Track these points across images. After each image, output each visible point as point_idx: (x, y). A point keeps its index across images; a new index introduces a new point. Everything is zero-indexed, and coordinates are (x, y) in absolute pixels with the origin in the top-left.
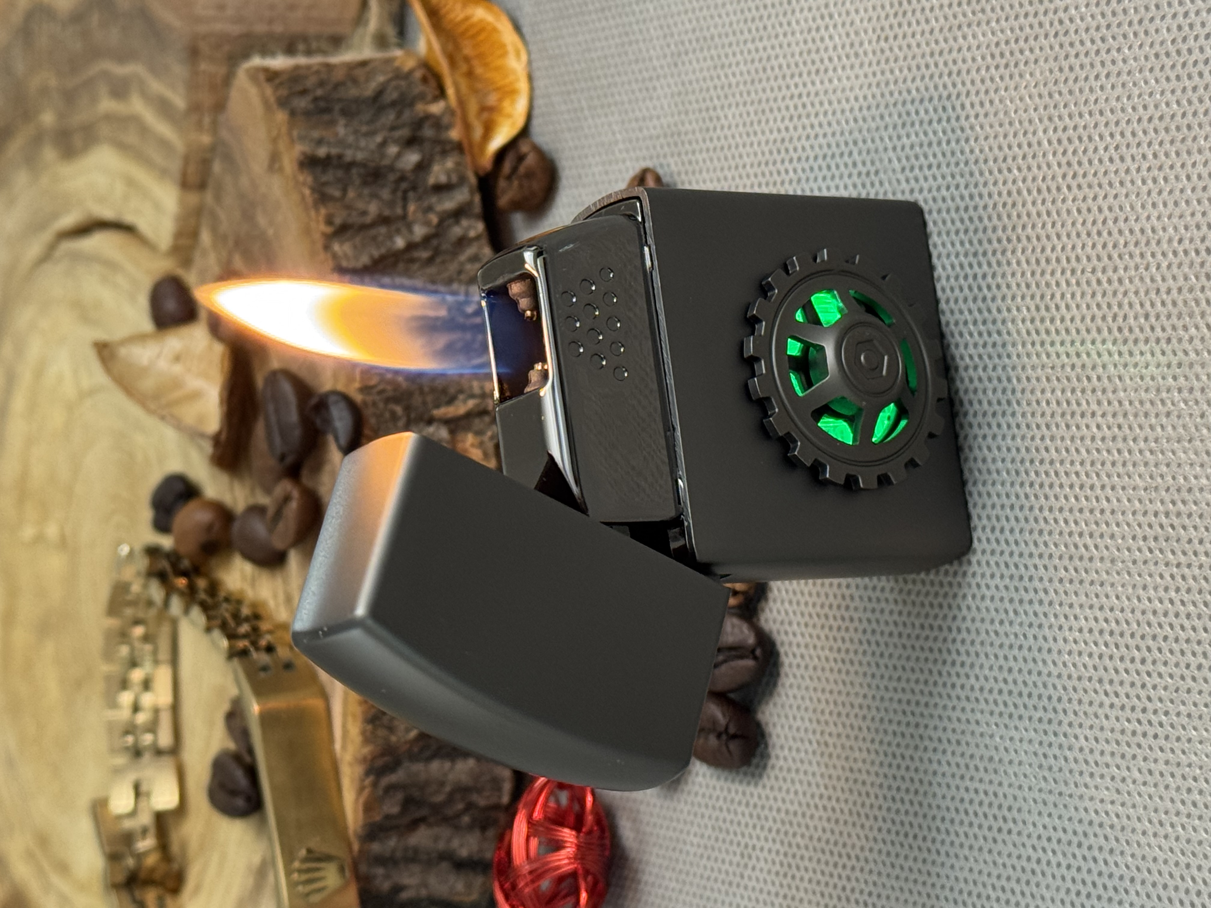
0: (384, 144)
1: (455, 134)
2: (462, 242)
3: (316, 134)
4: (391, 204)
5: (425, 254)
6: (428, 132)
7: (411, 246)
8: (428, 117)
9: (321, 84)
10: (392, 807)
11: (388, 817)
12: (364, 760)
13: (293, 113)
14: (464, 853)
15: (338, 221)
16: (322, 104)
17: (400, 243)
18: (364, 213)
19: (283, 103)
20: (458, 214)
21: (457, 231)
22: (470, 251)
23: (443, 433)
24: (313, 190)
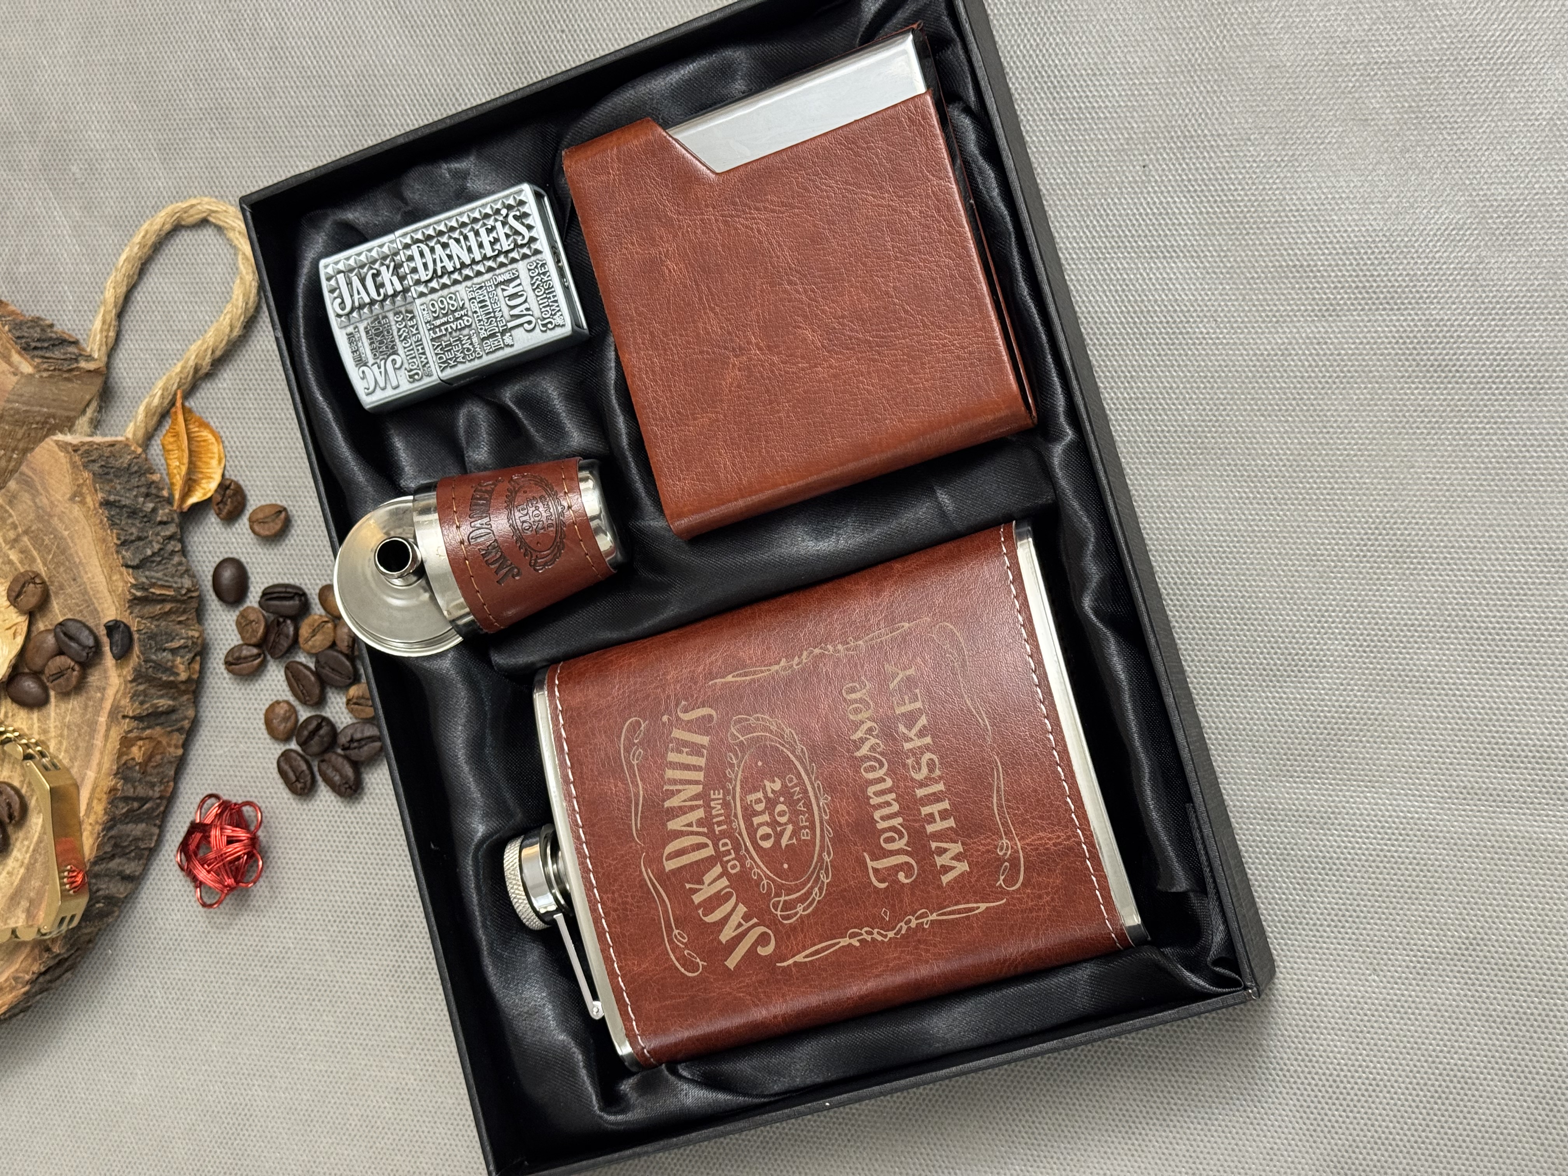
0: (136, 496)
1: (165, 493)
2: (173, 553)
3: (107, 488)
4: (142, 530)
5: (159, 559)
6: (153, 491)
7: (154, 554)
8: (153, 482)
9: (100, 456)
10: (108, 848)
11: (105, 853)
12: (104, 823)
13: (94, 474)
14: (128, 872)
15: (123, 538)
16: (106, 470)
17: (149, 552)
18: (132, 534)
19: (85, 466)
20: (171, 538)
21: (170, 547)
22: (176, 559)
23: (170, 656)
24: (108, 519)
